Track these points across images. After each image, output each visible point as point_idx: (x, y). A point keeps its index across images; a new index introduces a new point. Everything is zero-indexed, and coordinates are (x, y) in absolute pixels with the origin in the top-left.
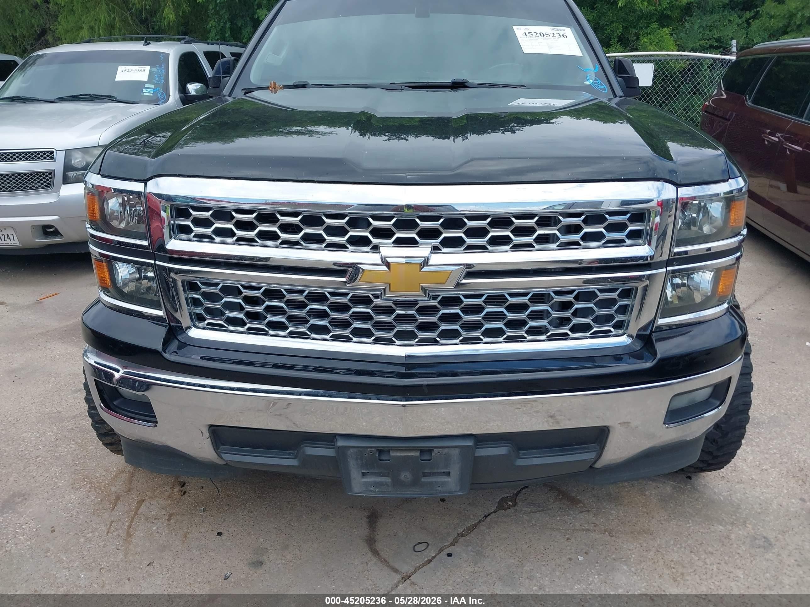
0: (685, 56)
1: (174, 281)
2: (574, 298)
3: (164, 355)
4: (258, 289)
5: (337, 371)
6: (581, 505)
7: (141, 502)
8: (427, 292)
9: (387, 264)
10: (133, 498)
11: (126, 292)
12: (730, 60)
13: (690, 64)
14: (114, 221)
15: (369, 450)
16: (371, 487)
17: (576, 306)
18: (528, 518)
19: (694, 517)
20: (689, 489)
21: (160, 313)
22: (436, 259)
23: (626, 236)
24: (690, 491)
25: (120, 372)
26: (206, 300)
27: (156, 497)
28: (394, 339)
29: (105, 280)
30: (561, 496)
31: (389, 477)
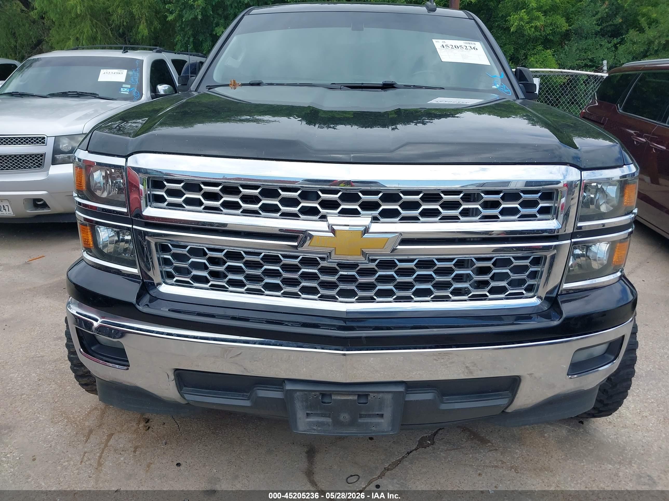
0: (565, 72)
1: (149, 243)
2: (492, 264)
3: (138, 307)
4: (221, 251)
5: (287, 323)
6: (490, 444)
7: (110, 436)
8: (367, 256)
9: (333, 231)
10: (104, 432)
11: (106, 252)
12: (602, 77)
13: (569, 79)
14: (98, 191)
15: (313, 393)
16: (314, 426)
17: (494, 271)
18: (444, 455)
19: (587, 457)
20: (582, 432)
21: (135, 271)
22: (375, 227)
23: (537, 211)
24: (582, 434)
25: (98, 321)
26: (175, 260)
27: (123, 431)
28: (337, 297)
29: (88, 242)
30: (472, 437)
31: (330, 417)
